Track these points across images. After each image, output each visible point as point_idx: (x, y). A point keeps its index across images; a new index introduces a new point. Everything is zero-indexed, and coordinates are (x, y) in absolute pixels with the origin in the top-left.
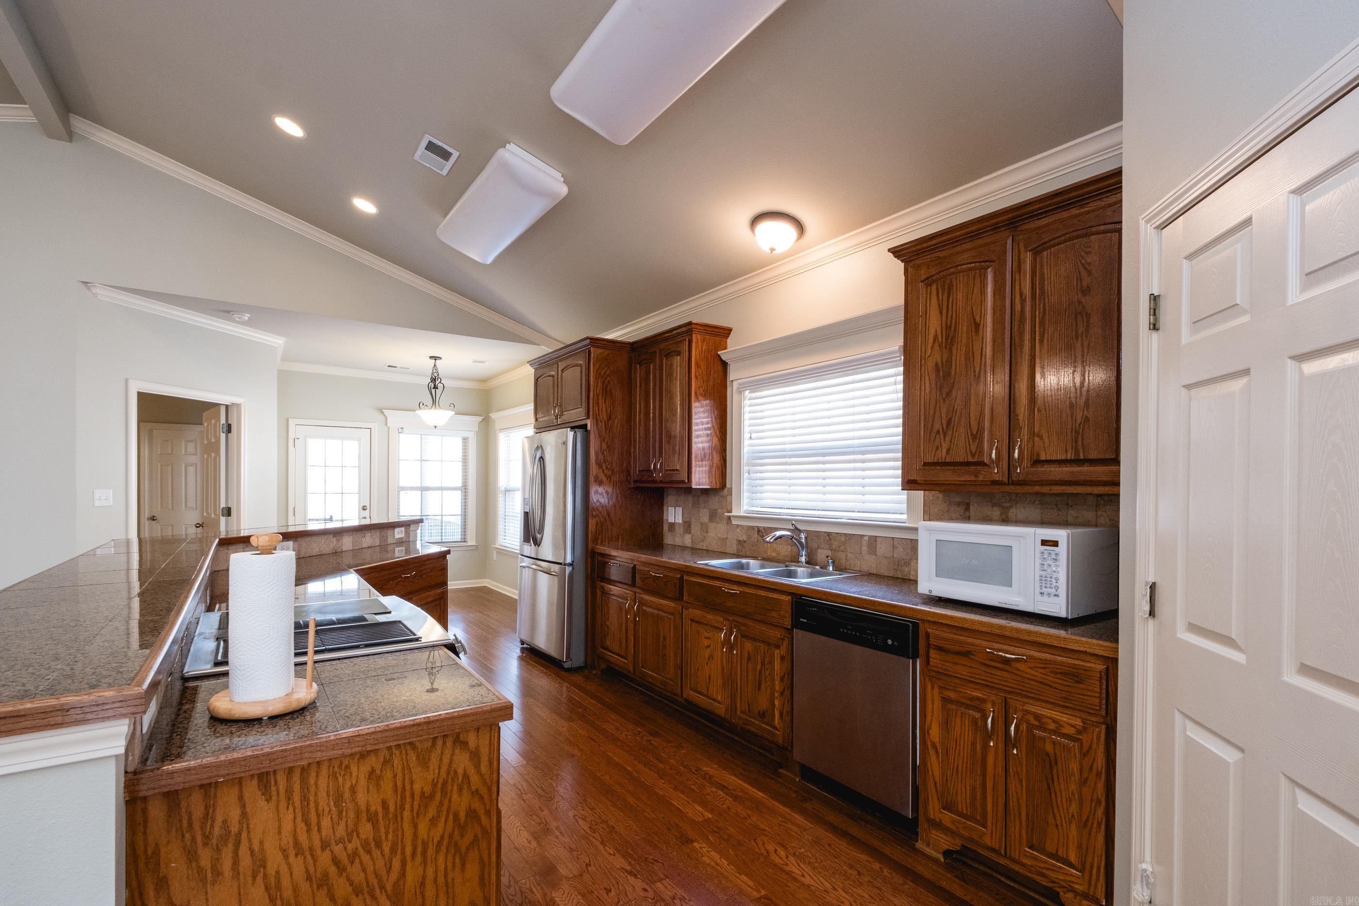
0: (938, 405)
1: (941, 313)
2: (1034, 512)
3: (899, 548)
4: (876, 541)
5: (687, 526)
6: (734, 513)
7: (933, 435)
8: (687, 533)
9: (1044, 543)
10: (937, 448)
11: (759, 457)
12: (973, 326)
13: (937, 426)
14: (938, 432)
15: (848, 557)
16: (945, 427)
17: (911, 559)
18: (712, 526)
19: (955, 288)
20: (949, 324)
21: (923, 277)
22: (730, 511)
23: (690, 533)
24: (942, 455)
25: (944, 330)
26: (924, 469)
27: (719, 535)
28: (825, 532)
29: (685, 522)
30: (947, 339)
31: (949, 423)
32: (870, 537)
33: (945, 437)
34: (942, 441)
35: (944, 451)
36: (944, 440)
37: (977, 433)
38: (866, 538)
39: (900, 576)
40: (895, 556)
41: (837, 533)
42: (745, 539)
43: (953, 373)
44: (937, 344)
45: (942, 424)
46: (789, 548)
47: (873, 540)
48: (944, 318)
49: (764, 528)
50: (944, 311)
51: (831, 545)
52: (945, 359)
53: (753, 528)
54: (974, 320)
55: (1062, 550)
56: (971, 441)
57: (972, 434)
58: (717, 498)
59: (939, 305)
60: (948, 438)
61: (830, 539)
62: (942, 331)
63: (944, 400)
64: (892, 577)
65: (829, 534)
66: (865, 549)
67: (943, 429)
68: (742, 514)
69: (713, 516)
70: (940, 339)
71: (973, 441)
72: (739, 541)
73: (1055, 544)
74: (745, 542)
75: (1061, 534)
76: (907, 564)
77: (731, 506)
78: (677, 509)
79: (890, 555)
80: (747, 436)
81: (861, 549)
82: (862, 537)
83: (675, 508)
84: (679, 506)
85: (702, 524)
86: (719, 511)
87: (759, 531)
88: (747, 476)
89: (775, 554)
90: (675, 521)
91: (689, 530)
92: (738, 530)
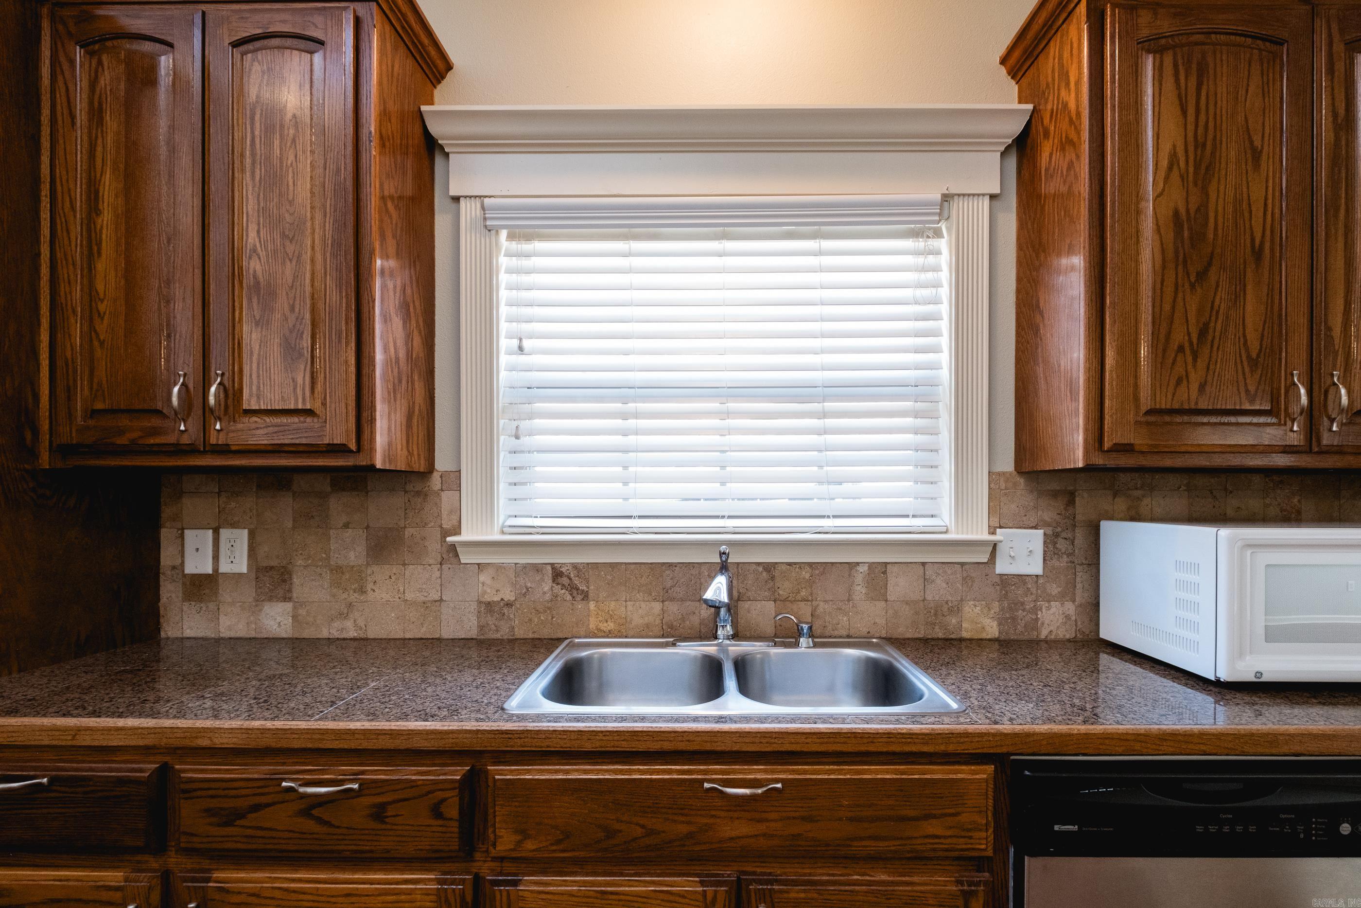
0: (1180, 295)
1: (1184, 112)
2: (1179, 503)
3: (938, 581)
4: (885, 573)
5: (272, 578)
6: (467, 535)
7: (1171, 355)
10: (1179, 382)
11: (553, 397)
12: (1249, 152)
13: (1179, 337)
14: (1181, 349)
15: (820, 610)
16: (1195, 341)
17: (962, 600)
18: (380, 573)
19: (1211, 72)
20: (1200, 139)
21: (1145, 32)
22: (457, 531)
23: (287, 599)
24: (1190, 395)
25: (1191, 149)
26: (1148, 423)
27: (409, 596)
28: (759, 564)
29: (260, 569)
30: (1197, 167)
31: (1203, 332)
32: (871, 565)
33: (1195, 359)
34: (1190, 367)
35: (1194, 387)
36: (1194, 366)
37: (1258, 356)
38: (863, 569)
39: (940, 635)
40: (929, 597)
41: (790, 564)
42: (509, 596)
43: (1211, 236)
44: (1175, 173)
45: (1189, 334)
46: (657, 606)
47: (879, 570)
48: (1191, 127)
49: (575, 566)
50: (1191, 111)
51: (773, 590)
52: (1193, 208)
53: (537, 568)
54: (1251, 142)
56: (1247, 370)
57: (1249, 357)
58: (398, 500)
59: (1179, 96)
60: (1201, 363)
61: (773, 578)
62: (1186, 151)
63: (1193, 286)
64: (925, 641)
65: (769, 567)
66: (860, 590)
67: (1191, 343)
68: (497, 537)
69: (383, 545)
70: (1182, 164)
71: (1252, 372)
72: (489, 604)
74: (509, 605)
76: (955, 610)
77: (455, 517)
78: (225, 533)
79: (916, 596)
80: (505, 343)
81: (850, 591)
82: (852, 566)
83: (216, 532)
84: (234, 525)
85: (338, 570)
86: (408, 532)
87: (557, 574)
88: (504, 442)
89: (611, 626)
90: (216, 569)
91: (280, 592)
92: (482, 578)
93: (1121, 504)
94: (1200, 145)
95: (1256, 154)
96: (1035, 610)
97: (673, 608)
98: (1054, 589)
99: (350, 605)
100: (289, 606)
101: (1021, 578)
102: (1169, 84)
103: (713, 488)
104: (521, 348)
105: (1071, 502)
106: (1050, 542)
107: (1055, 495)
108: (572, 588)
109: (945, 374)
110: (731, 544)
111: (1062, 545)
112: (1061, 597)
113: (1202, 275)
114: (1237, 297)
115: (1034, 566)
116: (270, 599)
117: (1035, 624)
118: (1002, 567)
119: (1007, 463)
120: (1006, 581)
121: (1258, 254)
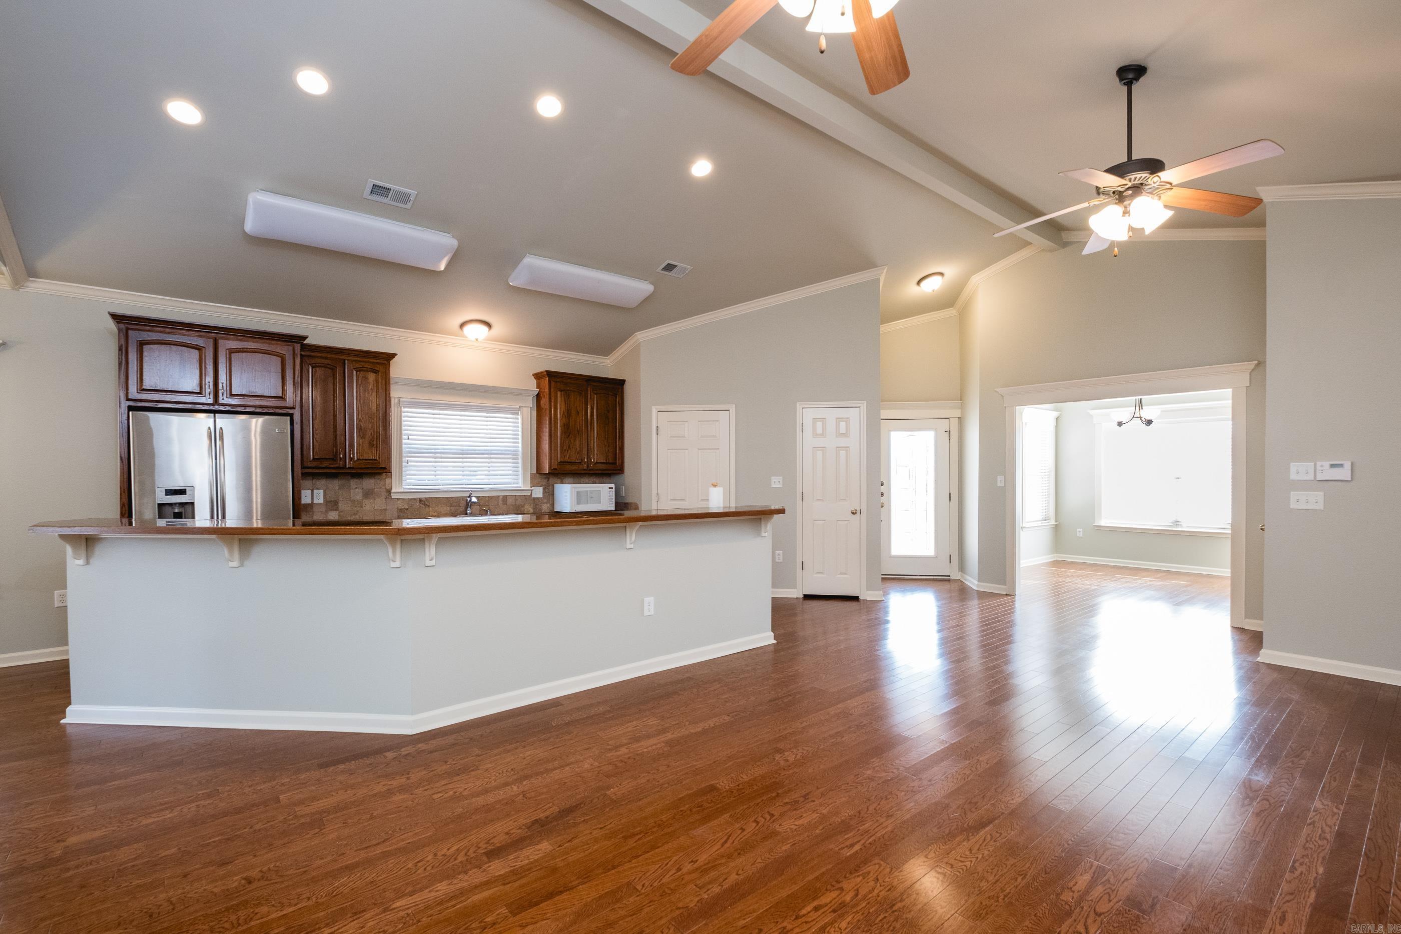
0: (564, 440)
1: (566, 404)
3: (519, 498)
4: (507, 498)
5: (331, 504)
6: (394, 490)
8: (332, 510)
9: (610, 488)
10: (565, 456)
11: (419, 453)
13: (565, 448)
14: (565, 450)
16: (567, 449)
17: (525, 504)
18: (367, 502)
19: (570, 396)
21: (558, 387)
22: (391, 489)
23: (337, 509)
24: (567, 459)
25: (566, 411)
26: (559, 464)
29: (327, 502)
30: (567, 416)
31: (569, 447)
32: (503, 496)
35: (568, 457)
36: (568, 453)
37: (579, 451)
38: (501, 497)
40: (517, 504)
42: (407, 507)
43: (570, 428)
45: (567, 447)
46: (449, 508)
47: (505, 498)
48: (566, 407)
49: (426, 498)
52: (566, 423)
53: (415, 499)
55: (614, 490)
57: (577, 452)
59: (565, 400)
63: (567, 438)
66: (501, 502)
68: (402, 491)
69: (368, 494)
70: (565, 415)
71: (578, 454)
72: (400, 509)
73: (612, 488)
74: (407, 509)
75: (613, 486)
76: (523, 506)
77: (390, 486)
78: (316, 491)
79: (514, 504)
80: (405, 437)
81: (498, 503)
82: (498, 496)
83: (312, 491)
84: (318, 489)
85: (353, 501)
86: (375, 490)
87: (421, 500)
88: (404, 464)
89: (436, 514)
90: (312, 502)
91: (335, 508)
92: (399, 502)
93: (559, 481)
94: (568, 410)
95: (578, 412)
96: (541, 506)
97: (453, 509)
98: (545, 501)
99: (358, 511)
100: (337, 512)
101: (538, 498)
102: (563, 398)
103: (460, 477)
104: (408, 439)
105: (549, 480)
106: (544, 489)
107: (545, 478)
108: (425, 504)
109: (520, 449)
110: (472, 491)
111: (547, 490)
112: (546, 503)
113: (569, 436)
114: (575, 440)
115: (540, 495)
116: (331, 510)
117: (541, 509)
118: (534, 496)
119: (535, 471)
120: (534, 499)
121: (578, 432)
